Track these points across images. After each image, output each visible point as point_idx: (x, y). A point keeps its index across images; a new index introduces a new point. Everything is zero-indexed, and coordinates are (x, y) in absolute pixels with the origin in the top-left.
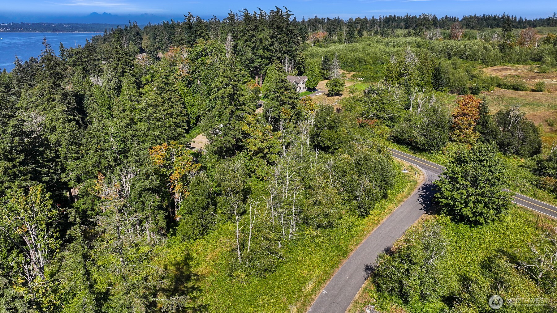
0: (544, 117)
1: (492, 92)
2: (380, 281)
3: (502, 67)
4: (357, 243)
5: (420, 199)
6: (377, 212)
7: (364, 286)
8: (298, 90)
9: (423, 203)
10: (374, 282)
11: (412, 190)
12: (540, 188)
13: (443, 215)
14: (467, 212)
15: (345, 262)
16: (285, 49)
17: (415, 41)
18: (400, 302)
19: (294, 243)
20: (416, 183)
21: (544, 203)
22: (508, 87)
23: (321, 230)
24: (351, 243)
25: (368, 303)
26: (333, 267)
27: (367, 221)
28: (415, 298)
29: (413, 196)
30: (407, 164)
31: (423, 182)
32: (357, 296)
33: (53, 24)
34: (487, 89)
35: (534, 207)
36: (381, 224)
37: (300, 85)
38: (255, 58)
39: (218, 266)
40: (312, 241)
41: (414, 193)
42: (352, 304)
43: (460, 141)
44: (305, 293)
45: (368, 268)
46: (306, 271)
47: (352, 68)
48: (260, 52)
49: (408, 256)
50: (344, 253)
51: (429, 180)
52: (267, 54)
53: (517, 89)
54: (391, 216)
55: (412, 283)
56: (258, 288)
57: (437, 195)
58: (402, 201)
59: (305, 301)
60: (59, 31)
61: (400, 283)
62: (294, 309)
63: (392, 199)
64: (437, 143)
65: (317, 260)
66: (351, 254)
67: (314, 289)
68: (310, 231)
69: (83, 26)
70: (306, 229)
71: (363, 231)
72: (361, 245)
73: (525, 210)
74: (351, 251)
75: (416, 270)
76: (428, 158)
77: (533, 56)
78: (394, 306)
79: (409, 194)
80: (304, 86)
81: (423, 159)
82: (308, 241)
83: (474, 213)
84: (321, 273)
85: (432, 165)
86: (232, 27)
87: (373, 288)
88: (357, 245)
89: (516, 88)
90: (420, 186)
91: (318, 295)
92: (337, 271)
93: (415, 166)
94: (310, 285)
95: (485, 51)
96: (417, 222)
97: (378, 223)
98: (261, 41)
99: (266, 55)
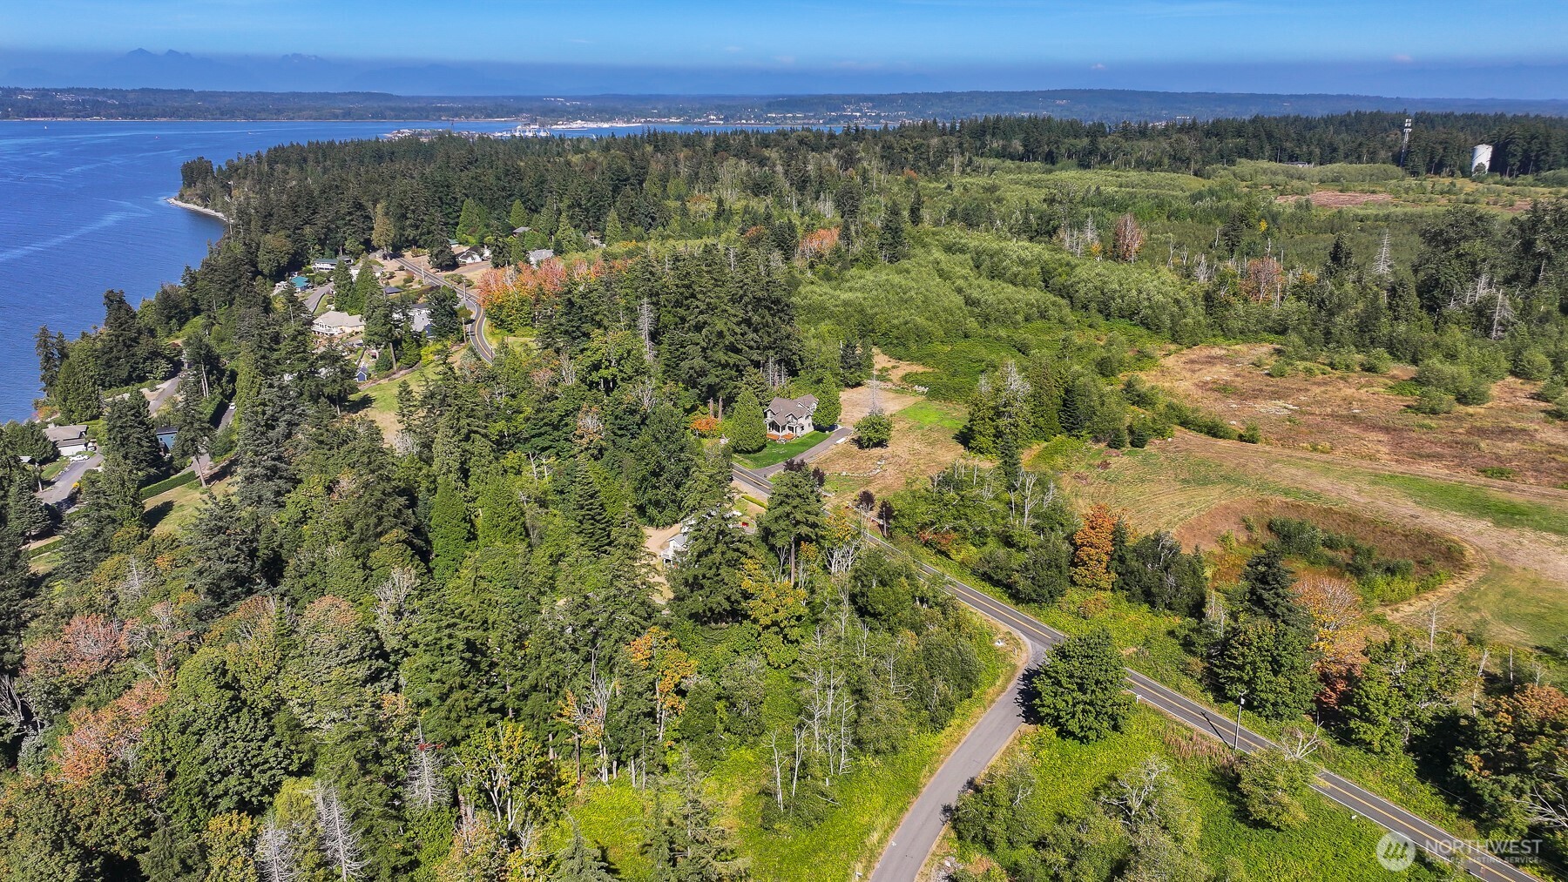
0: (1242, 511)
1: (1170, 440)
2: (960, 826)
3: (1206, 352)
4: (932, 772)
5: (1018, 696)
6: (958, 721)
7: (942, 833)
8: (799, 430)
9: (1023, 704)
10: (954, 828)
11: (1008, 680)
12: (1186, 674)
13: (1047, 726)
14: (1073, 726)
15: (916, 803)
16: (766, 340)
17: (1038, 258)
18: (985, 851)
19: (848, 778)
20: (1015, 667)
21: (1186, 699)
22: (1199, 428)
23: (881, 756)
24: (924, 773)
25: (948, 854)
26: (901, 810)
27: (941, 737)
28: (1001, 845)
29: (1009, 692)
30: (1004, 628)
31: (1025, 666)
32: (934, 847)
33: (22, 91)
34: (1161, 433)
35: (1171, 707)
36: (963, 741)
37: (801, 421)
38: (708, 366)
39: (744, 815)
40: (871, 775)
41: (1010, 686)
42: (929, 856)
43: (1087, 586)
44: (870, 847)
45: (947, 809)
46: (867, 818)
47: (900, 350)
48: (721, 356)
49: (991, 797)
50: (915, 790)
51: (1035, 661)
52: (733, 358)
53: (1215, 435)
54: (977, 728)
55: (996, 828)
56: (807, 843)
57: (1037, 701)
58: (993, 701)
59: (870, 857)
60: (45, 115)
61: (984, 829)
62: (859, 868)
63: (980, 699)
64: (1050, 592)
65: (879, 801)
66: (924, 790)
67: (880, 841)
68: (868, 761)
69: (112, 97)
70: (862, 758)
71: (939, 755)
72: (935, 776)
73: (1157, 713)
74: (924, 786)
75: (1001, 814)
76: (1037, 615)
77: (1270, 324)
78: (978, 856)
79: (1004, 689)
80: (810, 420)
81: (1030, 617)
82: (865, 775)
83: (1082, 728)
84: (887, 820)
85: (1042, 629)
86: (650, 284)
87: (953, 835)
88: (930, 777)
89: (1214, 431)
90: (1020, 672)
91: (886, 848)
92: (907, 815)
93: (1017, 633)
94: (875, 836)
95: (1176, 309)
96: (1012, 737)
97: (959, 740)
98: (720, 334)
99: (731, 362)
